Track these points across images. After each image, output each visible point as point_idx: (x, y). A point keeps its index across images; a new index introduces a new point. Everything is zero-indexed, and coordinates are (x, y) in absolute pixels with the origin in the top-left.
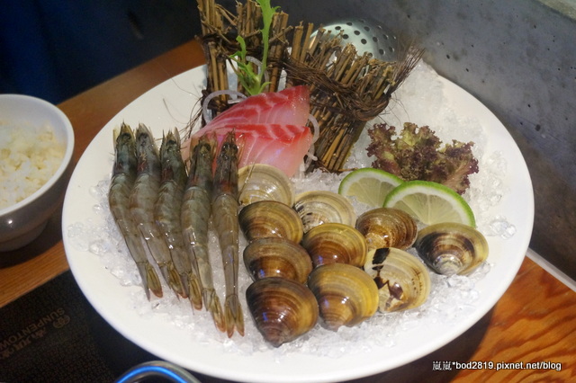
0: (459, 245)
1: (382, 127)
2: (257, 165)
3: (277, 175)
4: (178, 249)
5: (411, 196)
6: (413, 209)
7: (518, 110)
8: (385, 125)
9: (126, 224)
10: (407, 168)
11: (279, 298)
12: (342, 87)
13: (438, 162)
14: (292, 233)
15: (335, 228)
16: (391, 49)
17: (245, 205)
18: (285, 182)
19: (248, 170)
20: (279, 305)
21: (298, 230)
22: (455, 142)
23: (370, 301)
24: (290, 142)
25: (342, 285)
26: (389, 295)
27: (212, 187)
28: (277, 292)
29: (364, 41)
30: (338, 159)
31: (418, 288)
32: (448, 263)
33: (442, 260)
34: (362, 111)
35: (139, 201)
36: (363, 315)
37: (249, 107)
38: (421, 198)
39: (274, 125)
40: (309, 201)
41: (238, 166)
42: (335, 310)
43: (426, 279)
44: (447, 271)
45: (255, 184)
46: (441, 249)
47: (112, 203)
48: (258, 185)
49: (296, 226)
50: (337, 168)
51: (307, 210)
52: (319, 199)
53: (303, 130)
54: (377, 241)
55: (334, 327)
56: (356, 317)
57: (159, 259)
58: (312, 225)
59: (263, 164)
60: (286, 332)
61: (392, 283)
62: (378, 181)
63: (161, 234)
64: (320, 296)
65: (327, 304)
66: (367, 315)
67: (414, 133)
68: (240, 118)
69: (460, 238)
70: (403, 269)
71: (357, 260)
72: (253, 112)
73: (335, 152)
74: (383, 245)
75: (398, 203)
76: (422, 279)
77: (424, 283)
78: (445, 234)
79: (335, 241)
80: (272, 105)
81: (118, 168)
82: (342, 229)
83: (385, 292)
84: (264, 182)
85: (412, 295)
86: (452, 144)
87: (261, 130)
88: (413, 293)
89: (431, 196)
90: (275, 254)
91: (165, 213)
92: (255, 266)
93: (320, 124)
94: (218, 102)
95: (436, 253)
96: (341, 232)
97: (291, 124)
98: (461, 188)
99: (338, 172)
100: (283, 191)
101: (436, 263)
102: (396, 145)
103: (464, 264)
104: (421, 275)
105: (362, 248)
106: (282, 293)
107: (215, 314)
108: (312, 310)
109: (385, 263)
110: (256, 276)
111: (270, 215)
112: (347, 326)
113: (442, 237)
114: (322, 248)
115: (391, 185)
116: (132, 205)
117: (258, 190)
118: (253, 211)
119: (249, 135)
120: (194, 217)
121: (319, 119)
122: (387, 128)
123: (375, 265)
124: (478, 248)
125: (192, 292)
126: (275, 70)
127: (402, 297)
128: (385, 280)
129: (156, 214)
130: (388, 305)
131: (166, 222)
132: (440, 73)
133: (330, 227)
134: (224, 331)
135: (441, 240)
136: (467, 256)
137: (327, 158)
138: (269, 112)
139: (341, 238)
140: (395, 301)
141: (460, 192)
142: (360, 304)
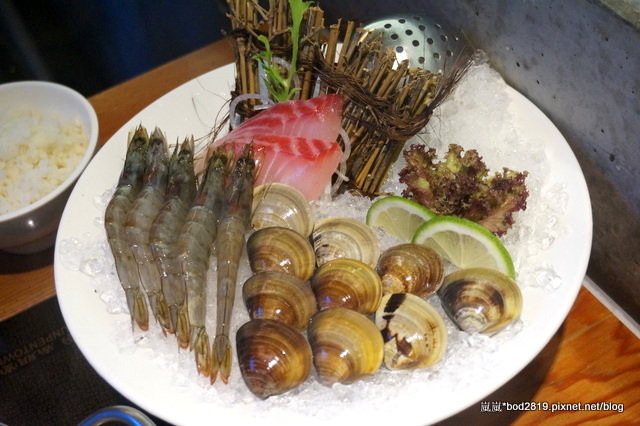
0: (485, 298)
1: (420, 149)
2: (274, 184)
3: (296, 198)
4: (171, 277)
5: (442, 233)
6: (444, 249)
7: (591, 134)
8: (423, 147)
9: (119, 244)
10: (441, 200)
11: (268, 345)
12: (376, 100)
13: (479, 195)
14: (300, 267)
15: (348, 265)
16: (448, 53)
17: (256, 229)
18: (303, 207)
19: (264, 190)
20: (267, 353)
21: (307, 265)
22: (506, 170)
23: (371, 358)
24: (313, 159)
25: (341, 335)
26: (396, 351)
27: (221, 206)
28: (267, 338)
29: (416, 43)
30: (373, 180)
31: (431, 345)
32: (469, 319)
33: (464, 314)
34: (397, 129)
35: (138, 220)
36: (362, 372)
37: (275, 116)
38: (452, 236)
39: (300, 139)
40: (328, 229)
41: (253, 184)
42: (329, 363)
43: (441, 336)
44: (468, 327)
45: (268, 206)
46: (465, 301)
47: (108, 219)
48: (272, 207)
49: (307, 259)
50: (372, 190)
51: (324, 241)
52: (340, 229)
53: (330, 147)
54: (395, 284)
55: (327, 383)
56: (354, 374)
57: (149, 287)
58: (326, 259)
59: (283, 184)
60: (271, 385)
61: (400, 338)
62: (407, 212)
63: (155, 258)
64: (316, 345)
65: (324, 356)
66: (367, 372)
67: (459, 157)
68: (264, 127)
69: (490, 288)
70: (415, 321)
71: (368, 306)
72: (278, 122)
73: (370, 172)
74: (400, 288)
75: (429, 239)
76: (437, 335)
77: (438, 340)
78: (472, 283)
79: (345, 282)
80: (299, 115)
81: (124, 178)
82: (356, 268)
83: (392, 346)
84: (278, 205)
85: (423, 353)
86: (501, 172)
87: (284, 144)
88: (425, 351)
89: (464, 236)
90: (274, 291)
91: (161, 235)
92: (253, 303)
93: (353, 140)
94: (246, 106)
95: (458, 305)
96: (354, 271)
97: (318, 138)
98: (502, 228)
99: (372, 196)
100: (300, 217)
101: (457, 317)
102: (437, 170)
103: (489, 321)
104: (437, 329)
105: (374, 292)
106: (272, 340)
107: (200, 356)
108: (305, 362)
109: (397, 312)
110: (251, 315)
111: (279, 245)
112: (342, 383)
113: (469, 286)
114: (330, 289)
115: (421, 219)
116: (128, 223)
117: (271, 214)
118: (261, 238)
119: (270, 149)
120: (191, 242)
121: (351, 135)
122: (426, 149)
123: (386, 314)
124: (509, 303)
125: (179, 327)
126: (308, 75)
127: (411, 354)
128: (393, 333)
129: (152, 236)
130: (394, 362)
131: (161, 244)
132: (509, 82)
133: (345, 263)
134: (206, 376)
135: (465, 290)
136: (493, 311)
137: (360, 178)
138: (295, 124)
139: (352, 279)
140: (402, 359)
141: (500, 233)
142: (359, 360)
